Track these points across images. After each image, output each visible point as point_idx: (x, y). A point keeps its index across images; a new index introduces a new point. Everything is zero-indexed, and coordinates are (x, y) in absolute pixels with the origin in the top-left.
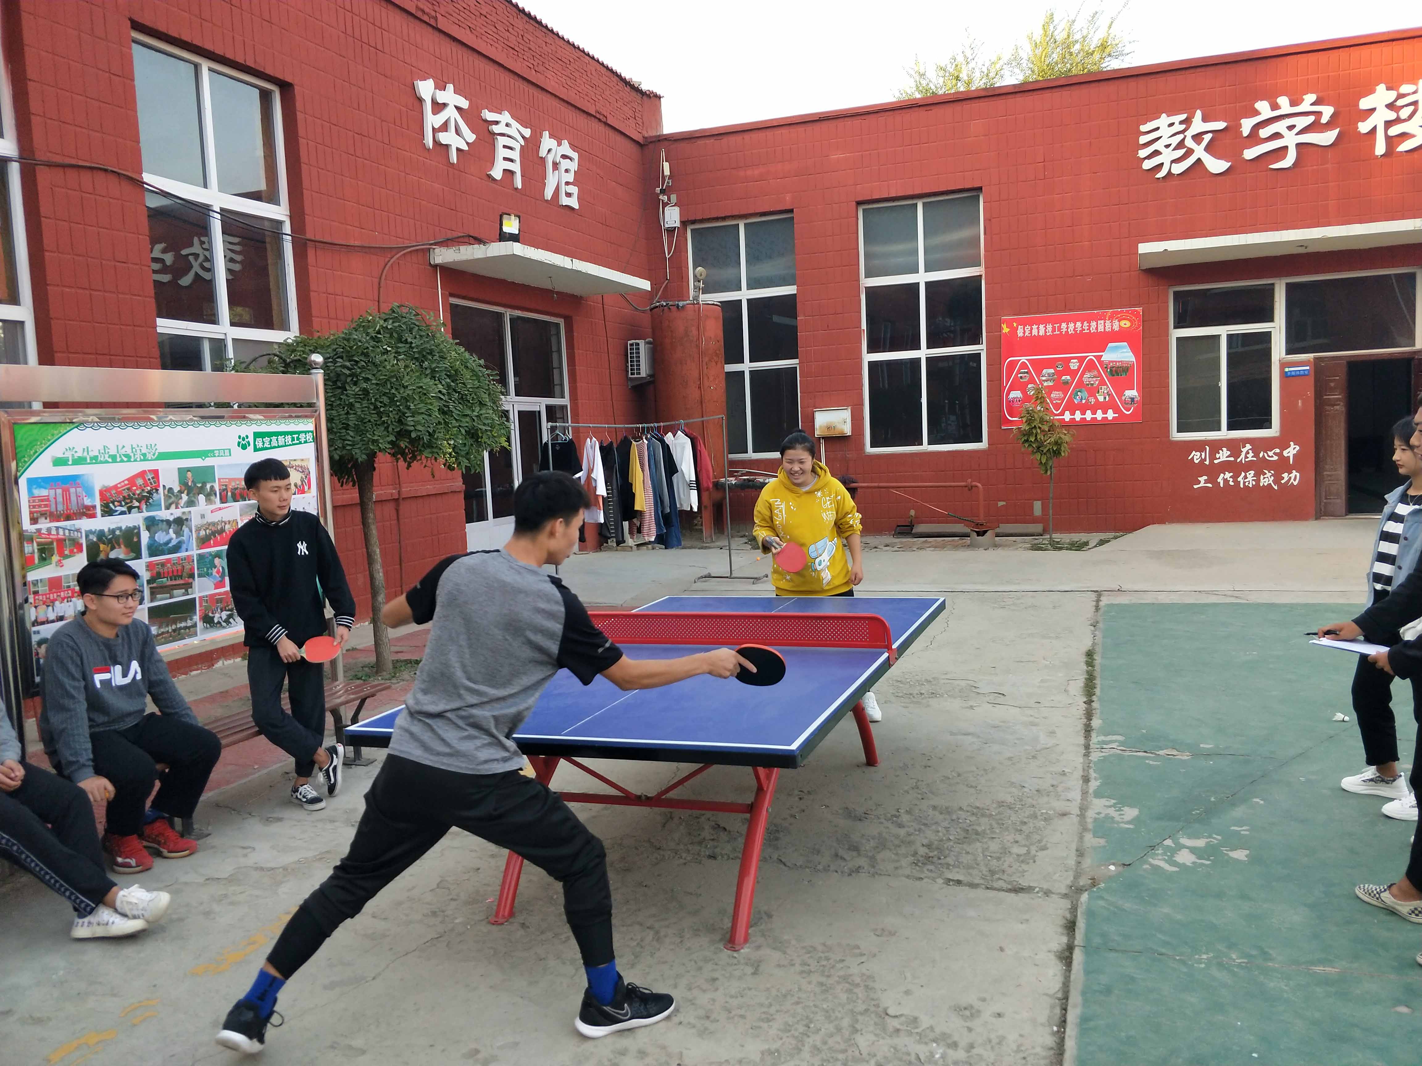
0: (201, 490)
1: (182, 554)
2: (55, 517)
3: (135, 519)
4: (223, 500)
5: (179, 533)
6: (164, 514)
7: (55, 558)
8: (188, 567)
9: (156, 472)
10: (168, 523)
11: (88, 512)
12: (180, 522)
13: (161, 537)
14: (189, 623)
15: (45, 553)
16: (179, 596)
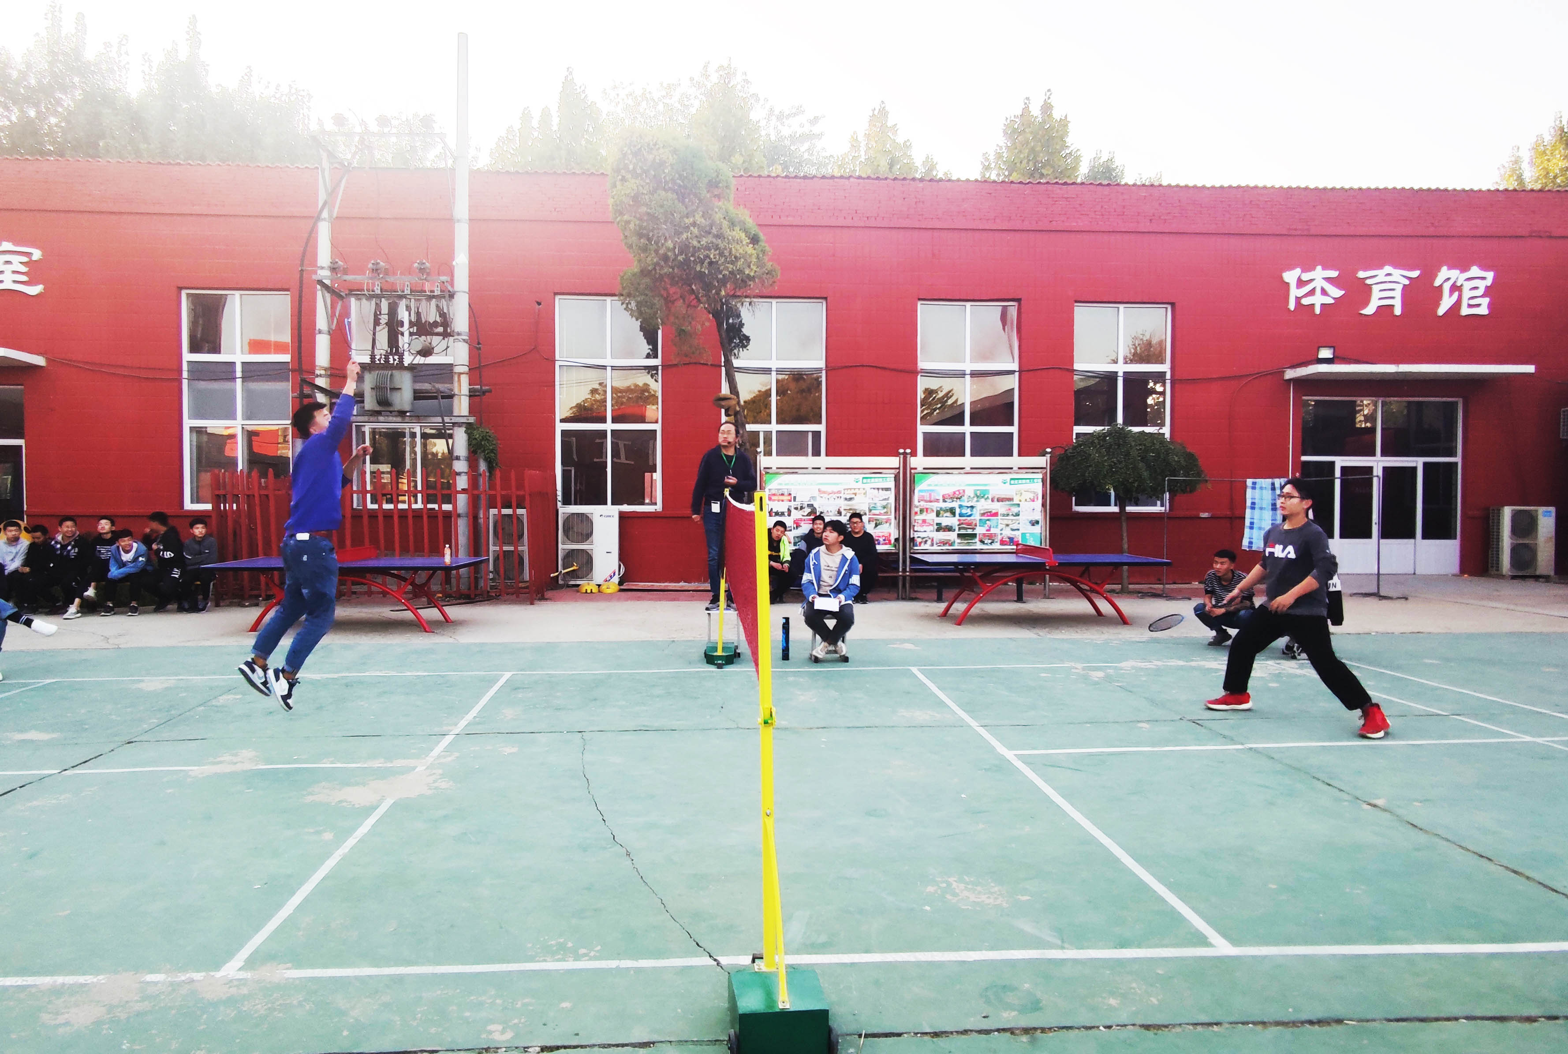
0: (983, 497)
1: (972, 518)
2: (926, 501)
3: (955, 505)
4: (993, 501)
5: (971, 511)
6: (965, 504)
7: (925, 513)
8: (974, 522)
9: (964, 491)
10: (968, 507)
11: (937, 501)
12: (972, 507)
13: (964, 511)
14: (973, 541)
15: (921, 511)
16: (970, 531)
